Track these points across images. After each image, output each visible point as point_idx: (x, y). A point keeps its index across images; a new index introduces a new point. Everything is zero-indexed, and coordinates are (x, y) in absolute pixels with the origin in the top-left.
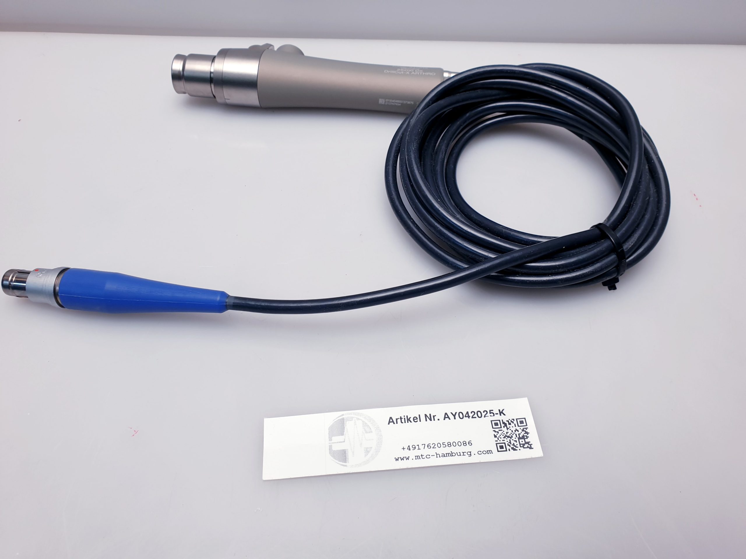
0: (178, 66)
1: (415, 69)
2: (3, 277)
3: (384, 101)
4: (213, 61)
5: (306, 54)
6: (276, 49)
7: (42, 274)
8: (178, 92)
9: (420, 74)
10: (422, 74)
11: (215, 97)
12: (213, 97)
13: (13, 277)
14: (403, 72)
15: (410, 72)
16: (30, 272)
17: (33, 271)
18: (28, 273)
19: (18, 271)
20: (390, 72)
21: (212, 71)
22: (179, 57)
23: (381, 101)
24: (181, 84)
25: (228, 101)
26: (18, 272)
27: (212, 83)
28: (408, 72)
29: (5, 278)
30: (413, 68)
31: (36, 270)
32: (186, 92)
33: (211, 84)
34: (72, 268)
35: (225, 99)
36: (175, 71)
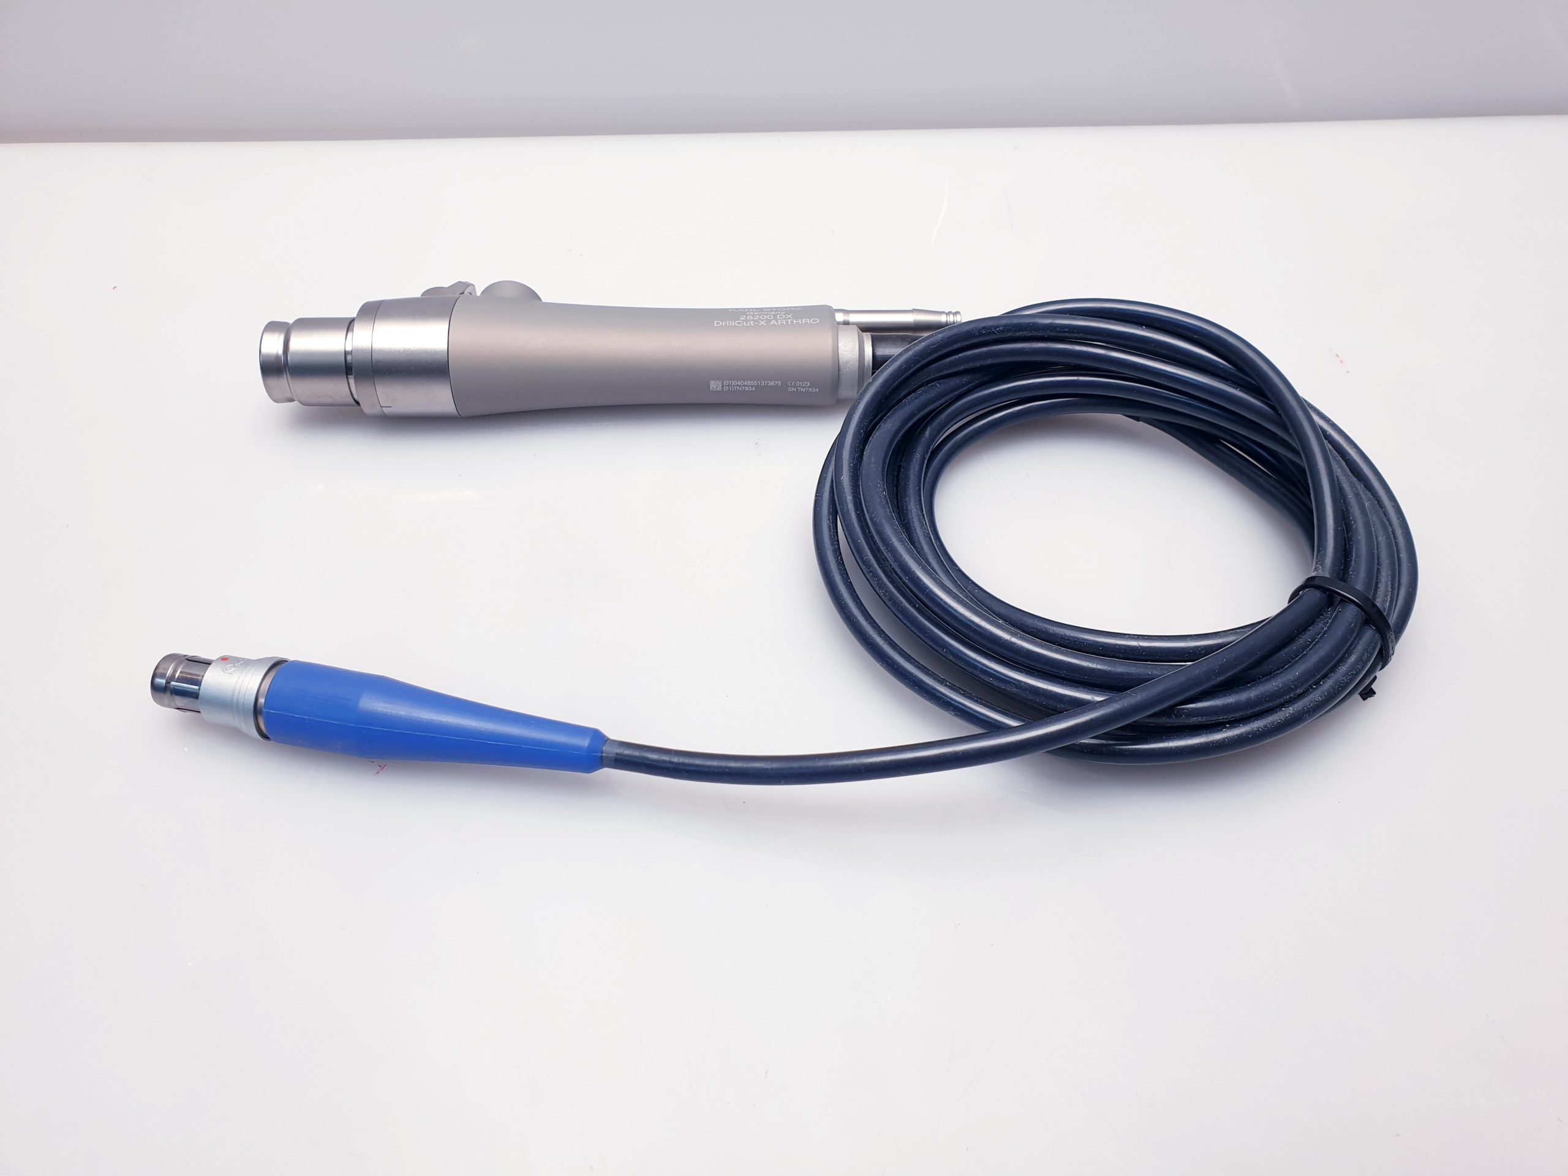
0: (273, 345)
1: (776, 312)
2: (156, 668)
3: (721, 385)
4: (350, 329)
5: (545, 298)
6: (479, 294)
7: (234, 667)
8: (276, 401)
9: (787, 322)
10: (792, 322)
11: (358, 403)
12: (354, 403)
13: (175, 671)
14: (752, 322)
15: (768, 321)
16: (212, 662)
17: (218, 659)
18: (207, 663)
19: (186, 657)
20: (726, 324)
21: (349, 349)
22: (273, 327)
23: (714, 385)
24: (283, 383)
25: (386, 410)
26: (188, 660)
27: (349, 376)
28: (762, 320)
29: (160, 671)
30: (771, 309)
31: (224, 659)
32: (295, 399)
33: (347, 378)
34: (292, 660)
35: (381, 407)
36: (268, 356)
